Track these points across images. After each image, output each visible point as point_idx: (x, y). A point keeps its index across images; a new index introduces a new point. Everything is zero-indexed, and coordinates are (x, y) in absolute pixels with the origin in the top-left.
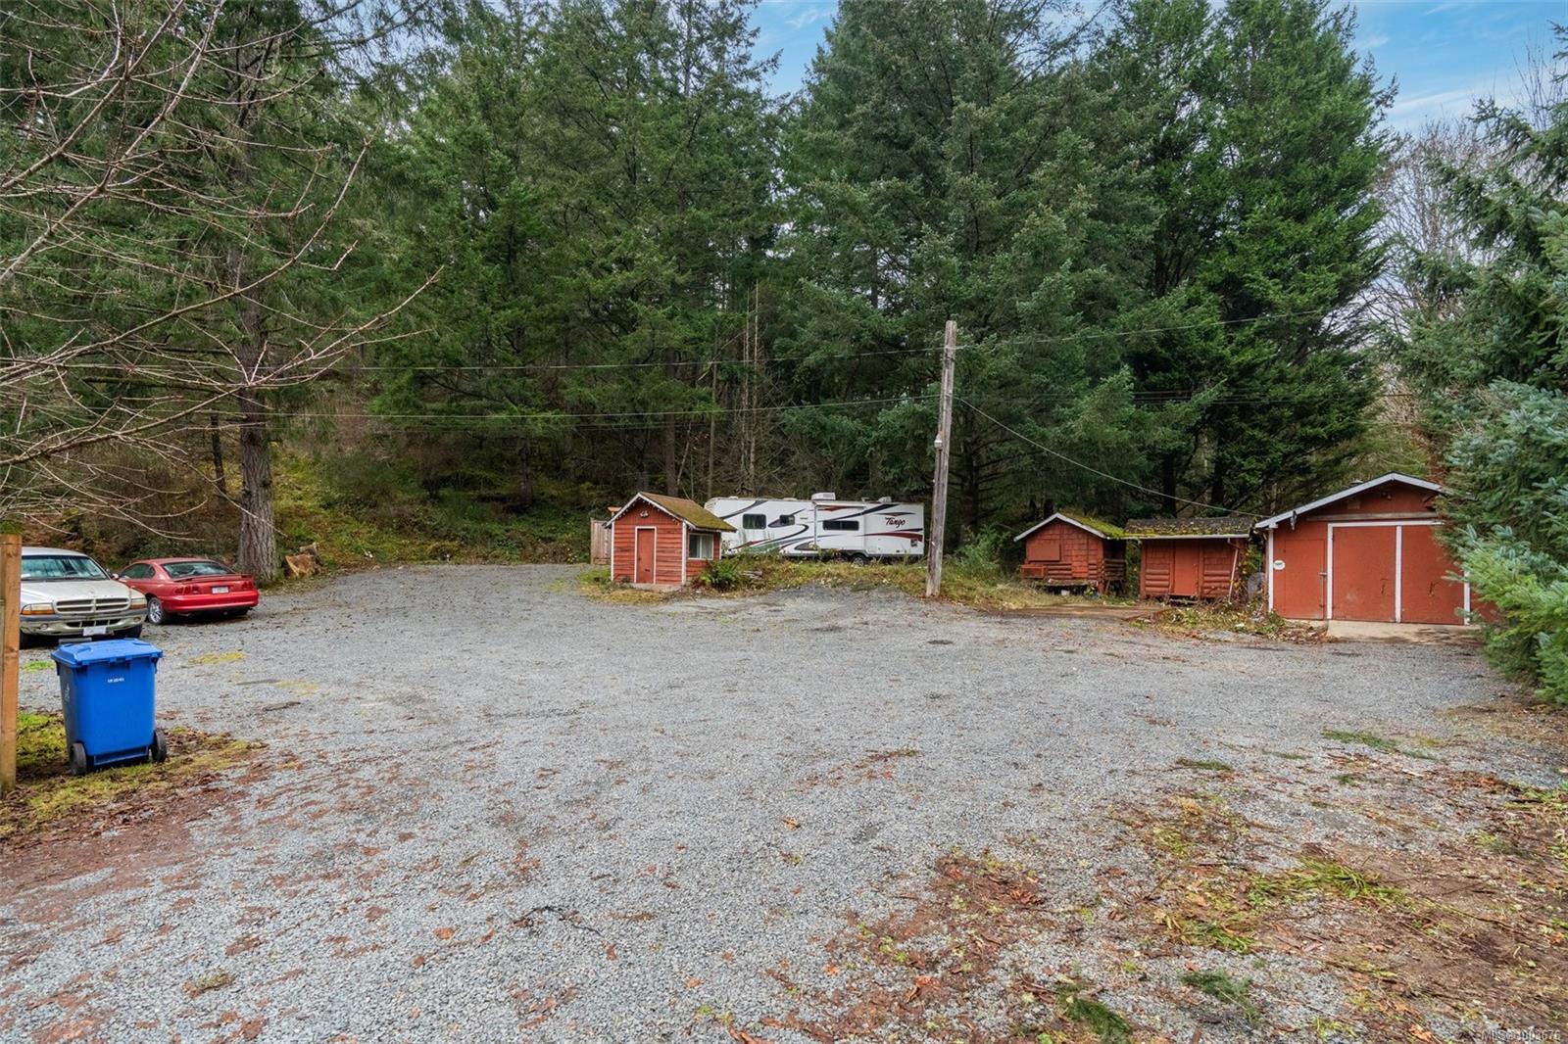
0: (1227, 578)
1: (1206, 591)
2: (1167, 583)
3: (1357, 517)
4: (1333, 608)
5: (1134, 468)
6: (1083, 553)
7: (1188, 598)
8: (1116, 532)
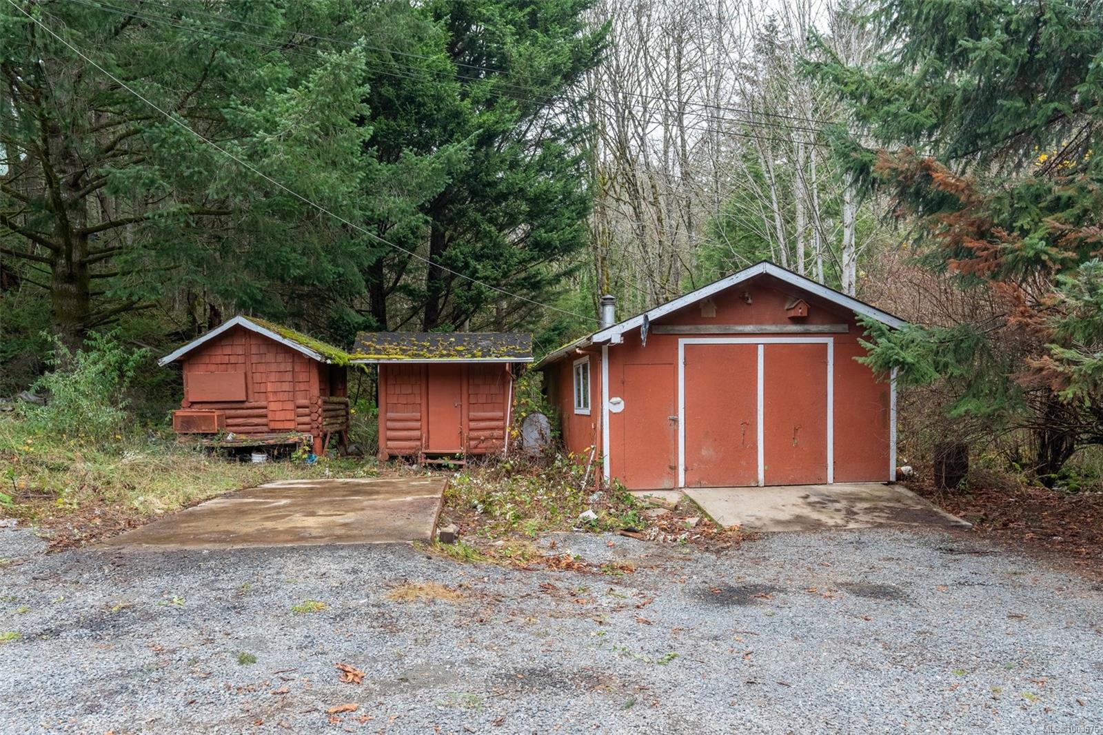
0: (500, 423)
1: (473, 443)
2: (417, 433)
3: (713, 329)
4: (686, 470)
5: (352, 255)
6: (286, 387)
7: (452, 456)
8: (339, 355)
